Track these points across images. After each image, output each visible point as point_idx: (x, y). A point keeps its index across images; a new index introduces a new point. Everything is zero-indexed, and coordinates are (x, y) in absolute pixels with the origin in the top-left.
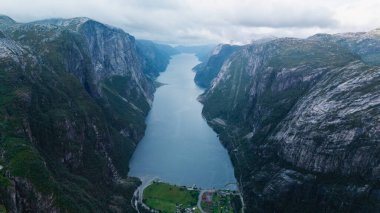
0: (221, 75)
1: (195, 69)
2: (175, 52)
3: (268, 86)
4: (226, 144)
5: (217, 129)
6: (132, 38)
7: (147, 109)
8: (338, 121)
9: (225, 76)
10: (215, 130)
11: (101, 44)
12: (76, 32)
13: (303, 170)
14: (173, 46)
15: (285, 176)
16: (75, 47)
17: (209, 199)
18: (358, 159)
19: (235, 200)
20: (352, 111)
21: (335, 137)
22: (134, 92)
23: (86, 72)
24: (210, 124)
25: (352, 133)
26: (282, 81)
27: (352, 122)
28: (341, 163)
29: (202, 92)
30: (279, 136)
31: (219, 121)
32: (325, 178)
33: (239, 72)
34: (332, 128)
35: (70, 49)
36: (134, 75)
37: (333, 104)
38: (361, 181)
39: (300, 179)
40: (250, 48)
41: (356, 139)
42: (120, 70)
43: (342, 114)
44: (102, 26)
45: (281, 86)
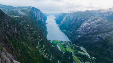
0: (63, 20)
1: (55, 19)
3: (75, 22)
4: (66, 34)
5: (64, 32)
9: (65, 20)
13: (82, 35)
15: (79, 36)
17: (65, 42)
18: (90, 31)
19: (70, 42)
20: (90, 24)
21: (87, 28)
24: (62, 31)
25: (90, 27)
26: (78, 20)
27: (90, 26)
28: (88, 32)
30: (78, 31)
32: (85, 35)
33: (68, 19)
34: (87, 27)
37: (87, 23)
38: (91, 34)
41: (90, 28)
42: (39, 19)
43: (88, 25)
45: (78, 21)
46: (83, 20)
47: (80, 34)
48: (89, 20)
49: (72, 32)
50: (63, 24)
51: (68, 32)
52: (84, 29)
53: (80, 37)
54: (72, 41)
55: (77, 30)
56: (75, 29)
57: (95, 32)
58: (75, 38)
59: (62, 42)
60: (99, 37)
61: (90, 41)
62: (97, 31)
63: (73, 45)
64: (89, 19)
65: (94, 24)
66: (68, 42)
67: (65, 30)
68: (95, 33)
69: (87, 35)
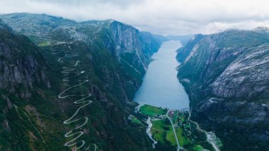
0: (192, 54)
2: (166, 39)
4: (188, 91)
5: (184, 84)
6: (137, 31)
7: (144, 73)
8: (238, 73)
9: (194, 54)
10: (183, 85)
11: (120, 35)
12: (108, 28)
13: (219, 97)
14: (164, 35)
15: (211, 101)
16: (108, 36)
17: (173, 113)
18: (243, 89)
19: (186, 115)
20: (247, 68)
21: (235, 80)
22: (136, 62)
23: (113, 50)
24: (181, 82)
25: (243, 78)
26: (222, 55)
27: (245, 73)
29: (180, 64)
30: (213, 84)
31: (187, 80)
32: (227, 99)
33: (203, 51)
34: (235, 76)
35: (106, 37)
36: (137, 53)
37: (240, 65)
38: (243, 99)
39: (217, 101)
40: (212, 36)
42: (129, 49)
43: (241, 70)
44: (121, 24)
45: (221, 58)
46: (235, 53)
47: (214, 96)
48: (248, 57)
49: (200, 87)
50: (188, 62)
51: (195, 84)
52: (228, 82)
53: (213, 104)
54: (194, 111)
55: (212, 82)
56: (210, 78)
57: (258, 94)
58: (202, 104)
59: (165, 111)
60: (266, 109)
61: (238, 118)
62: (263, 92)
63: (192, 124)
64: (249, 52)
65: (257, 67)
66: (180, 114)
67: (190, 79)
68: (258, 97)
69: (233, 98)
